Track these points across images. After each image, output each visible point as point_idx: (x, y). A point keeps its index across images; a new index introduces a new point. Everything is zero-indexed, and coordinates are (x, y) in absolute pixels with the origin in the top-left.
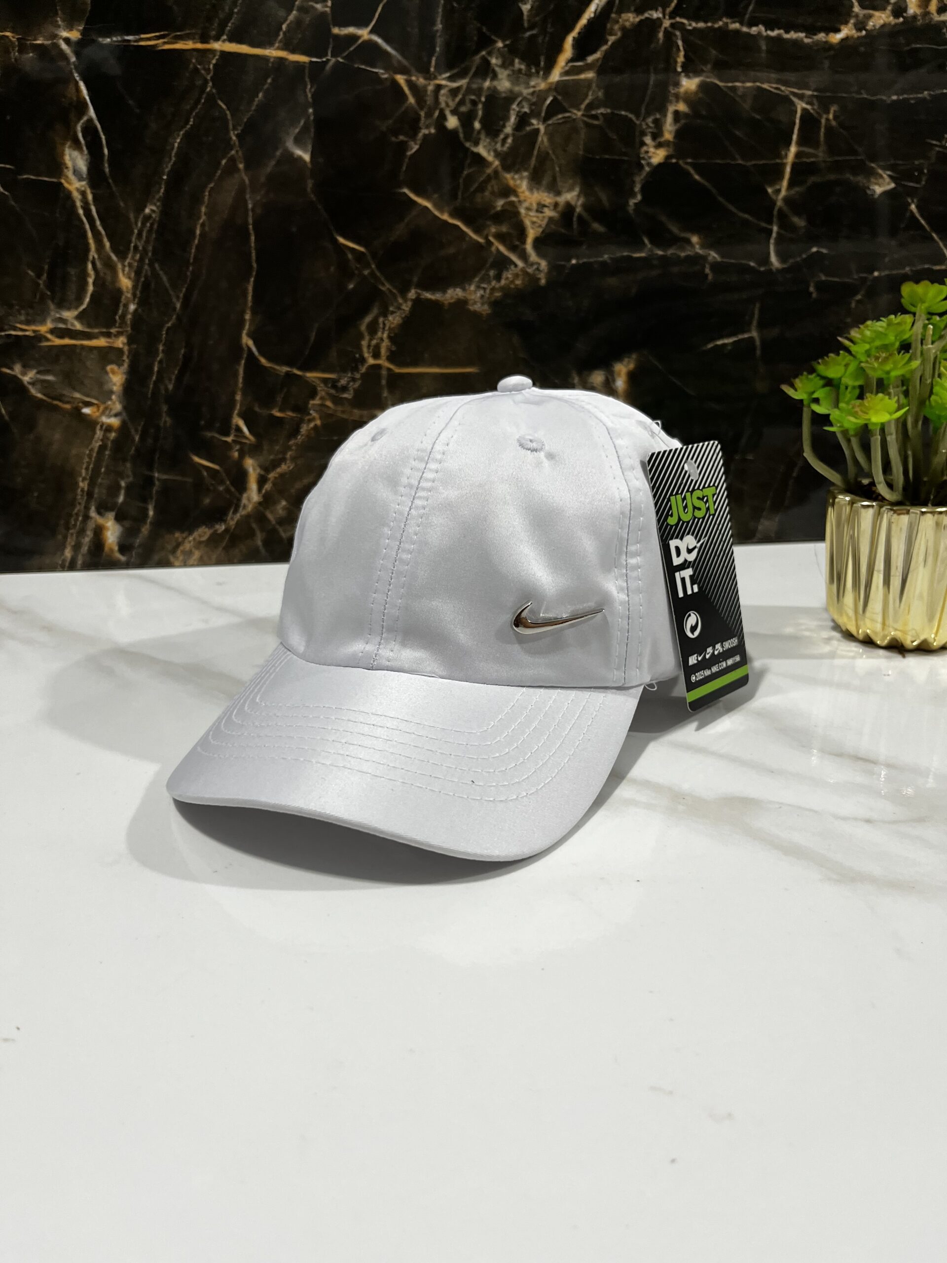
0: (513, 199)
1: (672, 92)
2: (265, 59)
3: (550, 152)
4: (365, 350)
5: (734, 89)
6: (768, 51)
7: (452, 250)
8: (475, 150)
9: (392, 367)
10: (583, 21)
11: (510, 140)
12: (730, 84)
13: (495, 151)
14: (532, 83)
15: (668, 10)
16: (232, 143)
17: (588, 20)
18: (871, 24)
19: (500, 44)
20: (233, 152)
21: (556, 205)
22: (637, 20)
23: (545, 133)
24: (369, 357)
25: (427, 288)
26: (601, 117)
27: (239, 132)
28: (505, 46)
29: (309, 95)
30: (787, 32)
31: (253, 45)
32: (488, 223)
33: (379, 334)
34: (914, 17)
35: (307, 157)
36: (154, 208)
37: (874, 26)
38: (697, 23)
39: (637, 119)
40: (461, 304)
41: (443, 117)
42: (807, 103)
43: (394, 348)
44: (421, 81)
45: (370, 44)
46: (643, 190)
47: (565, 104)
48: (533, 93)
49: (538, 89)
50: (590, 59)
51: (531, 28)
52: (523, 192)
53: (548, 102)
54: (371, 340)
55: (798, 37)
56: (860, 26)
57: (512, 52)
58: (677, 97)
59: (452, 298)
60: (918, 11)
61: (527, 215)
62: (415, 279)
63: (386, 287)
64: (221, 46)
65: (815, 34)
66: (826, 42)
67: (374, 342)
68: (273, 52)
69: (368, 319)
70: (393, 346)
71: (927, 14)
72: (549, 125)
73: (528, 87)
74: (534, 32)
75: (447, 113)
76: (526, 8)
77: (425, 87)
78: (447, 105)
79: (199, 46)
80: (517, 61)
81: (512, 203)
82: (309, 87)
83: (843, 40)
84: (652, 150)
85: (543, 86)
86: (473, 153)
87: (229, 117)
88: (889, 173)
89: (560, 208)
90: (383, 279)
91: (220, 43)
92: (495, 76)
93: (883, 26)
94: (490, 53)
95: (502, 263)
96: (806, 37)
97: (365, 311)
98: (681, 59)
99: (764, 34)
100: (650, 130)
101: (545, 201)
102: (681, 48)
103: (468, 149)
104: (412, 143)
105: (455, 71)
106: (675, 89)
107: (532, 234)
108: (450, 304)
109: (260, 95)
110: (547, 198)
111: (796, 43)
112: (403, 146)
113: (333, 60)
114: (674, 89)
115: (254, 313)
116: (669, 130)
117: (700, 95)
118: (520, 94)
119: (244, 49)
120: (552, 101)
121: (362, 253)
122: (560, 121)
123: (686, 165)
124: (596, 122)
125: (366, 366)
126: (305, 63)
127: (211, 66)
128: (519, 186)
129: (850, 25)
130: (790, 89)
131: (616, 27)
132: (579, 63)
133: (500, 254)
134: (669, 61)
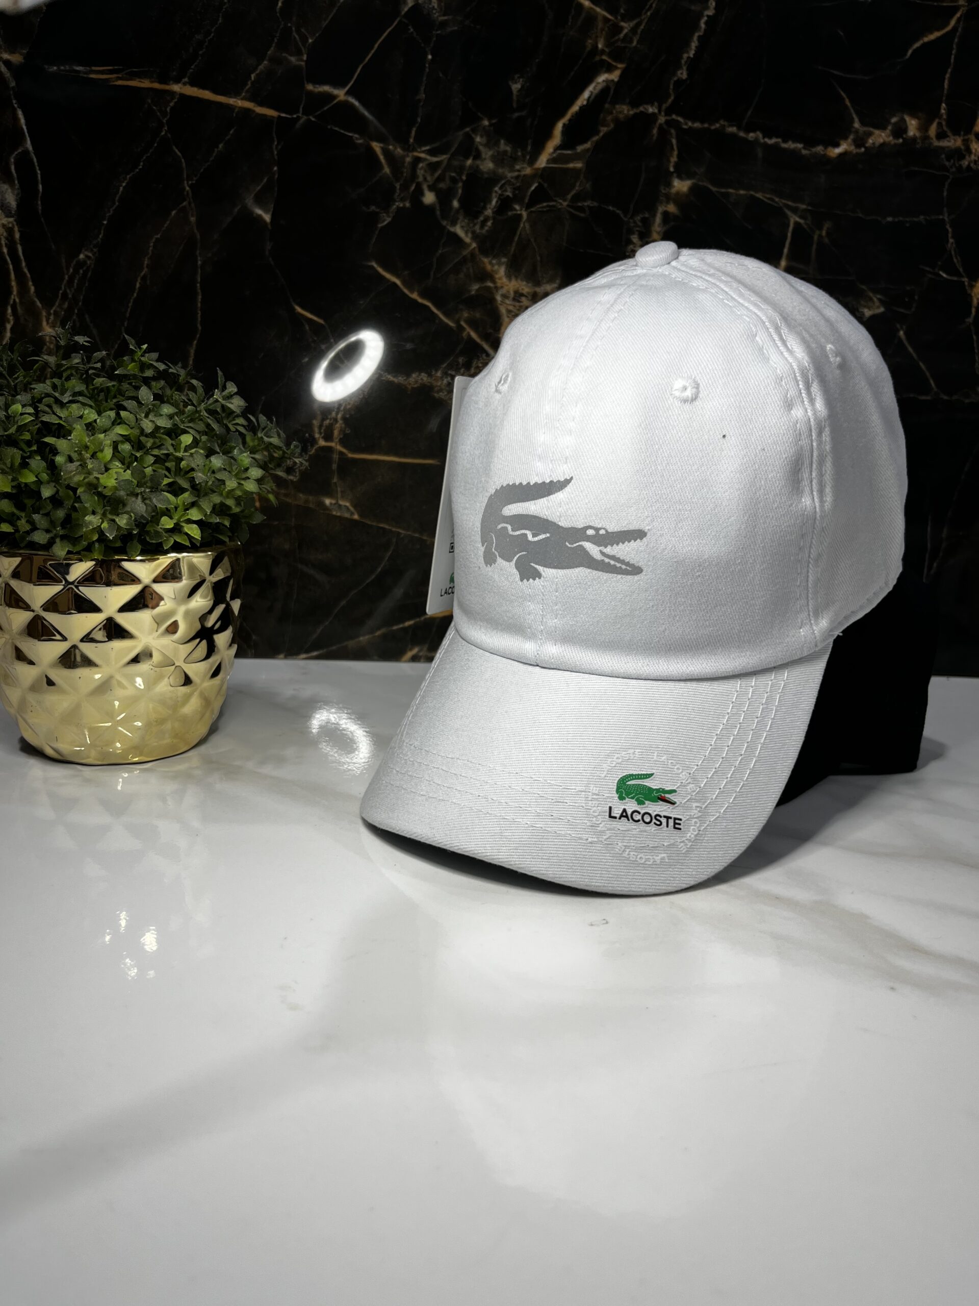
0: (490, 284)
1: (663, 191)
2: (229, 108)
3: (532, 240)
4: (316, 430)
5: (727, 195)
8: (452, 229)
9: (344, 450)
11: (489, 223)
12: (723, 190)
13: (473, 232)
14: (518, 167)
16: (185, 193)
17: (581, 108)
18: (870, 141)
19: (486, 123)
20: (184, 204)
22: (631, 113)
23: (528, 220)
24: (319, 437)
26: (587, 210)
27: (194, 182)
28: (491, 125)
29: (276, 153)
30: (785, 141)
31: (216, 91)
32: (461, 306)
34: (914, 139)
35: (267, 218)
36: (90, 255)
37: (874, 144)
38: (693, 122)
39: (625, 216)
40: (425, 391)
41: (419, 192)
42: (801, 217)
45: (346, 105)
47: (551, 193)
48: (517, 177)
49: (523, 173)
50: (580, 148)
51: (520, 109)
52: (500, 279)
53: (533, 188)
55: (796, 147)
56: (859, 142)
57: (498, 131)
58: (668, 198)
59: (416, 382)
60: (918, 134)
61: (502, 303)
64: (181, 88)
65: (814, 146)
66: (825, 155)
68: (239, 103)
70: (347, 429)
71: (926, 138)
72: (531, 212)
73: (512, 169)
74: (524, 113)
75: (425, 187)
76: (516, 87)
77: (403, 157)
78: (425, 179)
79: (156, 86)
80: (502, 142)
81: (488, 289)
82: (276, 143)
85: (528, 171)
86: (450, 233)
87: (184, 165)
88: (879, 296)
91: (180, 85)
92: (478, 156)
93: (883, 144)
94: (474, 131)
95: (472, 351)
96: (804, 148)
98: (674, 159)
99: (762, 141)
100: (638, 229)
101: (523, 289)
102: (675, 147)
103: (444, 227)
104: (384, 215)
105: (436, 145)
106: (667, 189)
109: (221, 146)
110: (525, 288)
111: (794, 152)
113: (305, 118)
114: (665, 189)
116: (657, 230)
117: (691, 198)
118: (502, 177)
119: (207, 95)
120: (536, 188)
122: (545, 210)
125: (316, 447)
126: (273, 117)
127: (168, 109)
129: (850, 140)
130: (784, 201)
131: (609, 118)
132: (569, 151)
133: (471, 340)
134: (662, 159)
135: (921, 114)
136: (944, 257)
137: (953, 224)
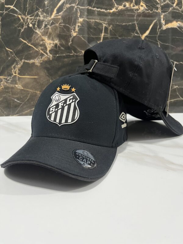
0: (44, 42)
3: (52, 32)
4: (13, 72)
5: (90, 21)
6: (97, 14)
7: (31, 52)
8: (36, 31)
9: (19, 76)
10: (58, 6)
11: (43, 30)
12: (89, 20)
13: (40, 32)
14: (48, 18)
15: (76, 4)
19: (41, 10)
21: (53, 43)
22: (70, 6)
25: (26, 60)
26: (63, 26)
29: (0, 19)
30: (101, 10)
32: (39, 46)
33: (16, 69)
34: (128, 7)
37: (119, 9)
38: (82, 7)
39: (70, 27)
40: (33, 63)
41: (28, 24)
42: (105, 25)
43: (19, 72)
44: (24, 17)
45: (13, 9)
46: (72, 41)
47: (55, 23)
48: (48, 20)
50: (60, 14)
51: (47, 7)
54: (14, 70)
56: (117, 9)
57: (43, 11)
58: (78, 22)
60: (129, 6)
61: (47, 45)
62: (24, 58)
63: (17, 59)
65: (107, 10)
66: (110, 12)
67: (15, 70)
69: (13, 65)
71: (130, 7)
72: (51, 27)
73: (47, 19)
74: (48, 8)
76: (46, 3)
77: (25, 18)
80: (44, 13)
81: (44, 43)
82: (0, 17)
83: (113, 12)
84: (73, 33)
85: (50, 19)
86: (35, 32)
89: (54, 44)
90: (16, 57)
92: (40, 17)
93: (122, 9)
94: (38, 12)
95: (42, 55)
96: (105, 11)
97: (13, 64)
98: (79, 14)
99: (96, 10)
100: (73, 29)
102: (79, 12)
103: (34, 31)
104: (22, 29)
105: (31, 15)
106: (78, 20)
107: (48, 49)
108: (31, 63)
110: (52, 42)
111: (103, 12)
112: (20, 30)
113: (5, 12)
116: (77, 29)
117: (83, 22)
118: (45, 20)
120: (52, 22)
121: (12, 52)
122: (54, 26)
123: (81, 36)
124: (61, 27)
125: (13, 75)
128: (45, 39)
129: (115, 8)
130: (102, 22)
131: (65, 7)
132: (58, 14)
133: (42, 53)
134: (76, 15)
135: (129, 2)
136: (136, 31)
137: (137, 24)
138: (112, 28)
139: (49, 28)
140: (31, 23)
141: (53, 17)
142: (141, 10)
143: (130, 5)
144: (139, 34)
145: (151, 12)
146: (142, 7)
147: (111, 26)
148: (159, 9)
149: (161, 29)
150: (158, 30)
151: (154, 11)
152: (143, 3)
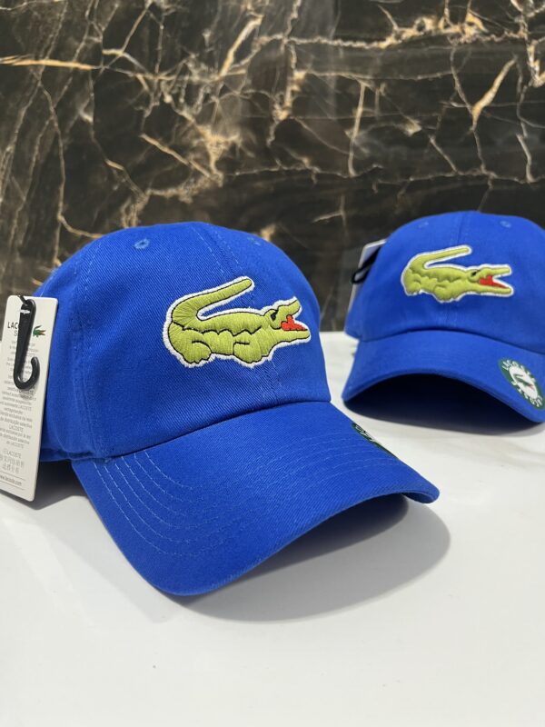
0: (202, 140)
1: (289, 79)
2: (67, 68)
3: (223, 114)
4: (124, 221)
5: (324, 77)
6: (344, 55)
7: (169, 168)
8: (181, 113)
10: (239, 42)
11: (200, 109)
12: (323, 74)
13: (192, 114)
14: (212, 77)
15: (286, 34)
16: (51, 113)
17: (242, 41)
18: (404, 36)
19: (193, 56)
20: (52, 118)
21: (226, 143)
22: (269, 40)
23: (220, 104)
24: (126, 225)
25: (157, 189)
26: (250, 95)
27: (55, 106)
28: (196, 57)
29: (92, 86)
30: (354, 43)
31: (61, 60)
32: (190, 153)
33: (132, 214)
34: (430, 32)
35: (91, 119)
36: (11, 148)
37: (406, 37)
38: (303, 40)
39: (270, 95)
41: (163, 96)
42: (367, 83)
43: (140, 222)
45: (123, 60)
46: (276, 133)
47: (230, 88)
48: (212, 82)
49: (214, 80)
50: (243, 62)
52: (208, 136)
54: (127, 217)
55: (361, 45)
56: (398, 37)
57: (200, 59)
58: (293, 82)
59: (170, 194)
60: (432, 28)
62: (151, 184)
63: (134, 188)
64: (45, 62)
65: (372, 43)
66: (378, 48)
67: (129, 218)
68: (72, 65)
69: (125, 206)
70: (139, 219)
71: (437, 29)
72: (221, 99)
73: (209, 78)
74: (212, 49)
75: (166, 94)
76: (207, 35)
77: (153, 80)
78: (165, 90)
79: (34, 62)
80: (203, 65)
81: (202, 143)
82: (91, 82)
83: (388, 46)
84: (279, 112)
85: (217, 78)
86: (179, 115)
87: (49, 99)
88: (418, 121)
89: (229, 145)
90: (132, 184)
91: (45, 60)
92: (191, 74)
93: (413, 37)
94: (188, 61)
96: (366, 45)
97: (122, 201)
98: (294, 60)
99: (342, 44)
100: (278, 101)
101: (220, 141)
102: (294, 55)
103: (177, 113)
104: (147, 111)
105: (169, 71)
106: (291, 77)
107: (214, 158)
108: (170, 198)
109: (66, 87)
111: (360, 49)
112: (142, 113)
113: (104, 68)
115: (64, 203)
116: (288, 101)
117: (306, 81)
118: (204, 83)
119: (59, 63)
120: (222, 87)
121: (121, 170)
122: (228, 97)
123: (299, 119)
124: (247, 98)
126: (90, 70)
127: (40, 73)
128: (206, 133)
129: (392, 37)
130: (357, 76)
131: (257, 44)
132: (237, 66)
133: (196, 170)
134: (287, 62)
135: (433, 17)
136: (455, 94)
137: (458, 75)
138: (385, 90)
139: (214, 104)
140: (170, 93)
141: (224, 72)
142: (467, 36)
143: (436, 23)
144: (463, 103)
145: (497, 40)
146: (472, 27)
147: (383, 86)
148: (522, 28)
149: (530, 84)
150: (519, 90)
151: (506, 37)
152: (474, 16)
